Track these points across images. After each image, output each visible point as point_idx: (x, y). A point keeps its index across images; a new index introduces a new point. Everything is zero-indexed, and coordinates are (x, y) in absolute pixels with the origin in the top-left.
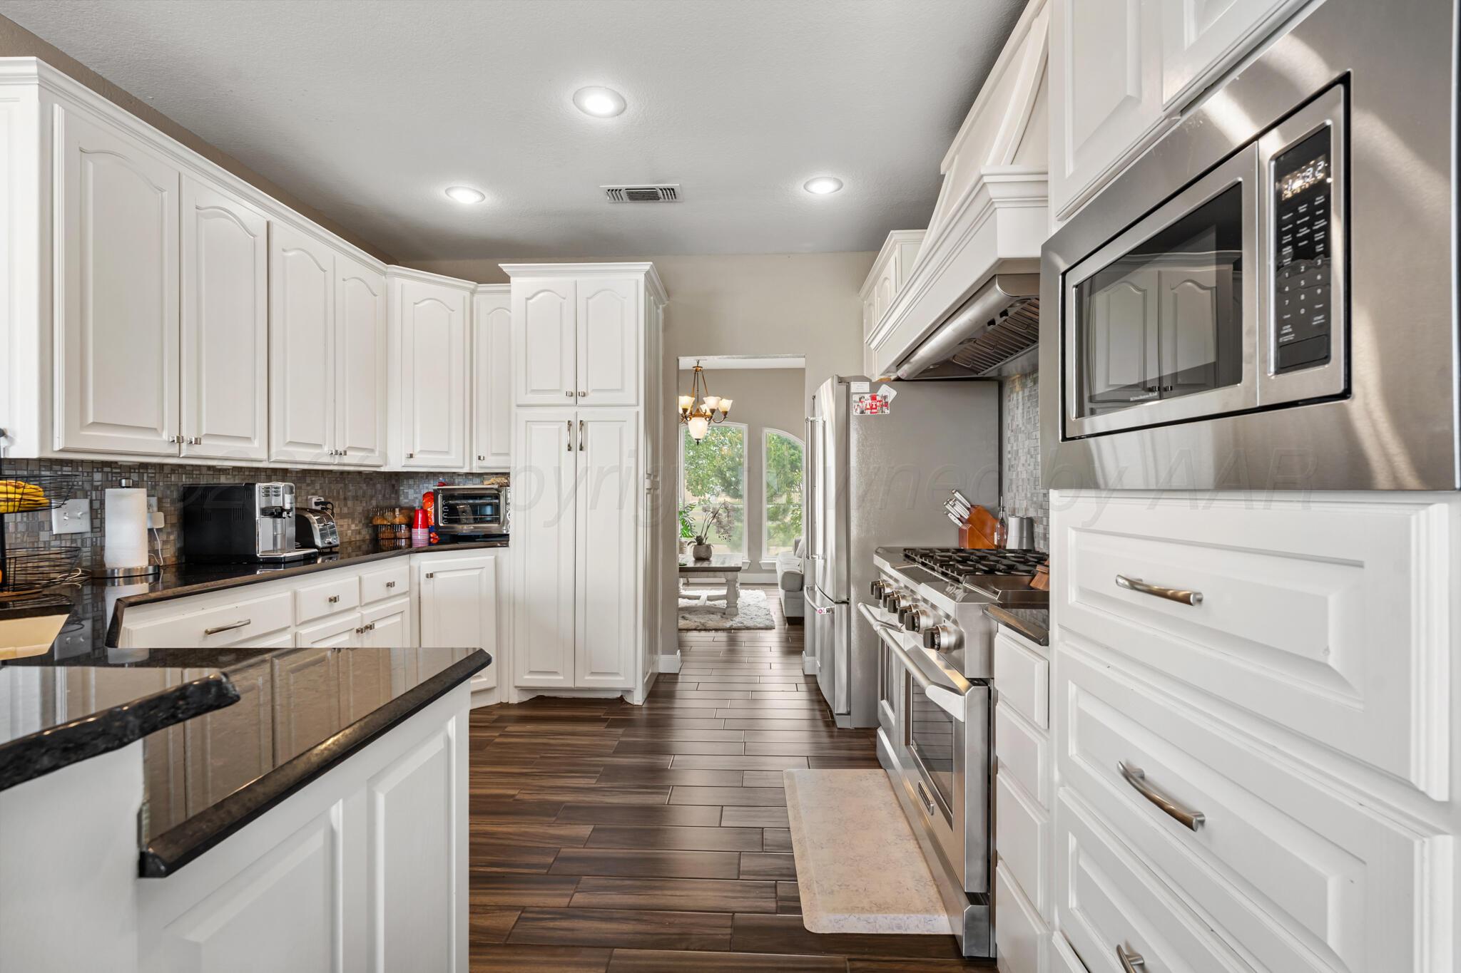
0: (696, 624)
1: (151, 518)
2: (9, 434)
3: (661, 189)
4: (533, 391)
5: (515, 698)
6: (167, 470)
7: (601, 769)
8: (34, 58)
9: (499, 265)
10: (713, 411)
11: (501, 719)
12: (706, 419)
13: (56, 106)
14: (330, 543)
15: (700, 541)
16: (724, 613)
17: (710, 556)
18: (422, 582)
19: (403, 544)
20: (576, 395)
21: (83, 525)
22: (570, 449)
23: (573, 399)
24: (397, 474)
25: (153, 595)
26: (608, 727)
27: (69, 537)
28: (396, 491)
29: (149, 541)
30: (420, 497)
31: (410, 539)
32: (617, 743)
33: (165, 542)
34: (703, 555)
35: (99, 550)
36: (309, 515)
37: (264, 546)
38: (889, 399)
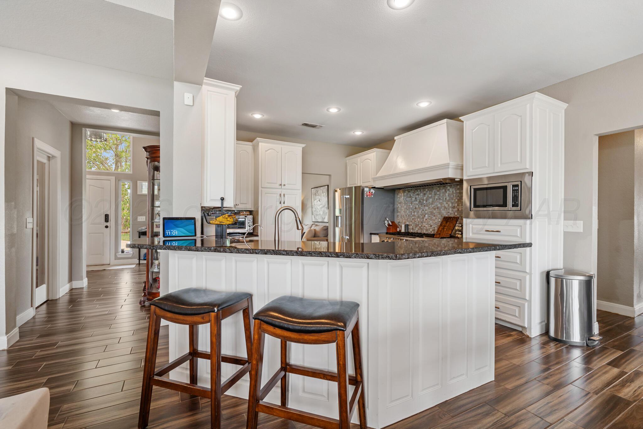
3: (319, 126)
22: (280, 203)
38: (373, 193)
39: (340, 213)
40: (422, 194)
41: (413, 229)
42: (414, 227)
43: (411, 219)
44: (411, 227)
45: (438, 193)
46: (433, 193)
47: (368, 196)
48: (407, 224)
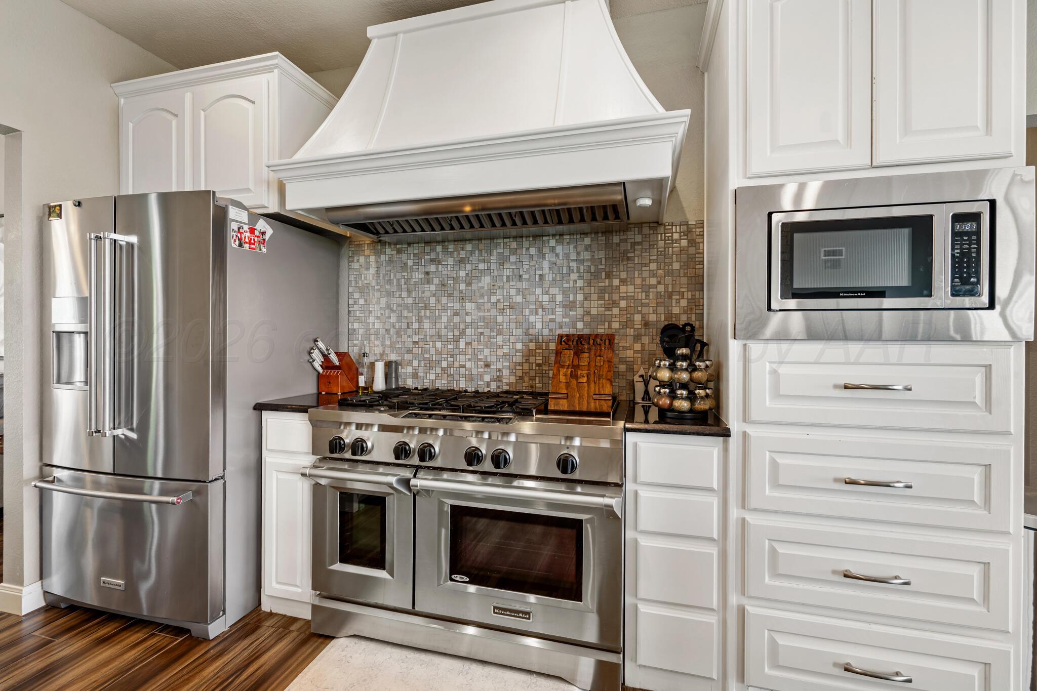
38: (267, 237)
39: (84, 317)
40: (451, 261)
41: (415, 376)
42: (421, 370)
43: (409, 344)
44: (410, 370)
45: (513, 258)
46: (494, 259)
47: (247, 246)
48: (396, 362)
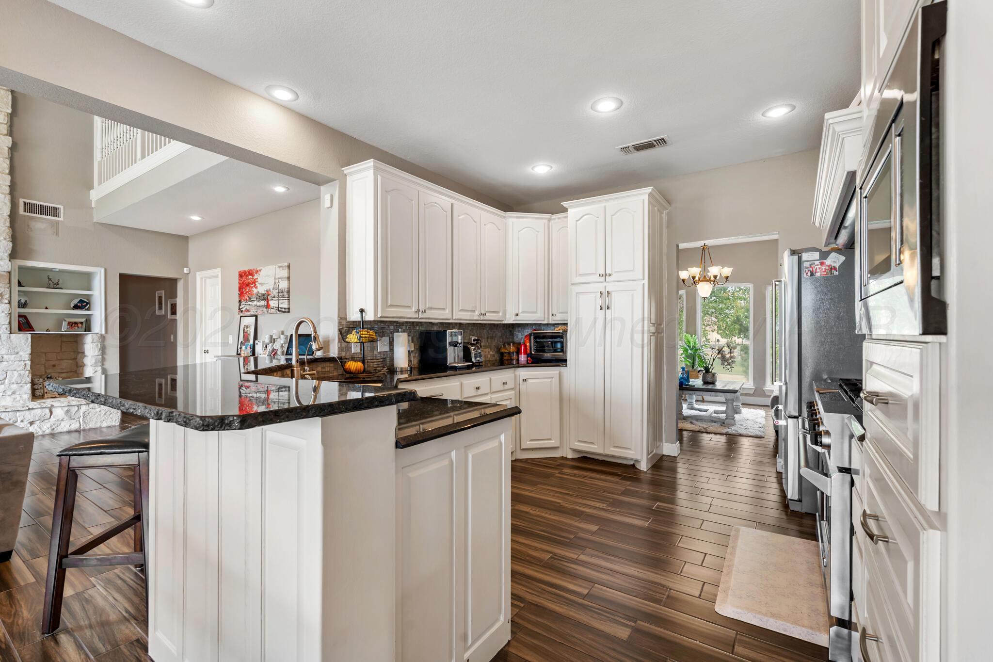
0: (700, 428)
1: (409, 346)
2: (365, 311)
3: (654, 141)
4: (580, 275)
5: (570, 455)
6: (415, 324)
7: (611, 500)
8: (372, 160)
9: (562, 203)
10: (715, 277)
11: (561, 465)
12: (710, 283)
13: (379, 176)
14: (479, 360)
15: (707, 370)
16: (723, 423)
17: (716, 381)
18: (521, 383)
19: (515, 363)
20: (605, 275)
21: (386, 349)
22: (601, 308)
23: (603, 278)
24: (513, 325)
25: (409, 378)
26: (621, 479)
27: (383, 353)
28: (512, 334)
29: (409, 356)
30: (523, 337)
31: (518, 360)
32: (624, 489)
33: (414, 357)
34: (709, 379)
35: (392, 359)
36: (469, 346)
37: (450, 361)
